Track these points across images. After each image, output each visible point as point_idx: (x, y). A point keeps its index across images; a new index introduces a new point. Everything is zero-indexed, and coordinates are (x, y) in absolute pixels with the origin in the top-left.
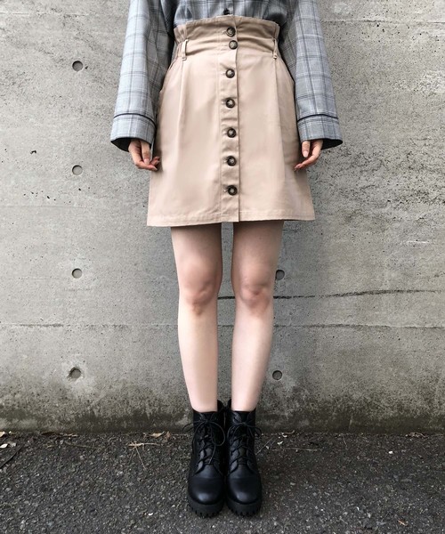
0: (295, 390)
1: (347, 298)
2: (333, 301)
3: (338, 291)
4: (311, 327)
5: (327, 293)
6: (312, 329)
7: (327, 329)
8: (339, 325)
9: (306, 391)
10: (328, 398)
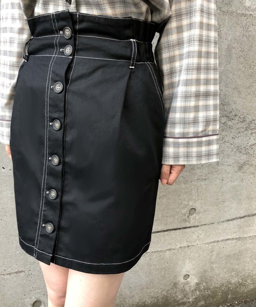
0: (197, 284)
1: (234, 221)
2: (225, 225)
3: (229, 218)
4: (210, 243)
5: (222, 220)
6: (211, 245)
7: (220, 243)
8: (228, 239)
9: (204, 284)
10: (217, 285)
